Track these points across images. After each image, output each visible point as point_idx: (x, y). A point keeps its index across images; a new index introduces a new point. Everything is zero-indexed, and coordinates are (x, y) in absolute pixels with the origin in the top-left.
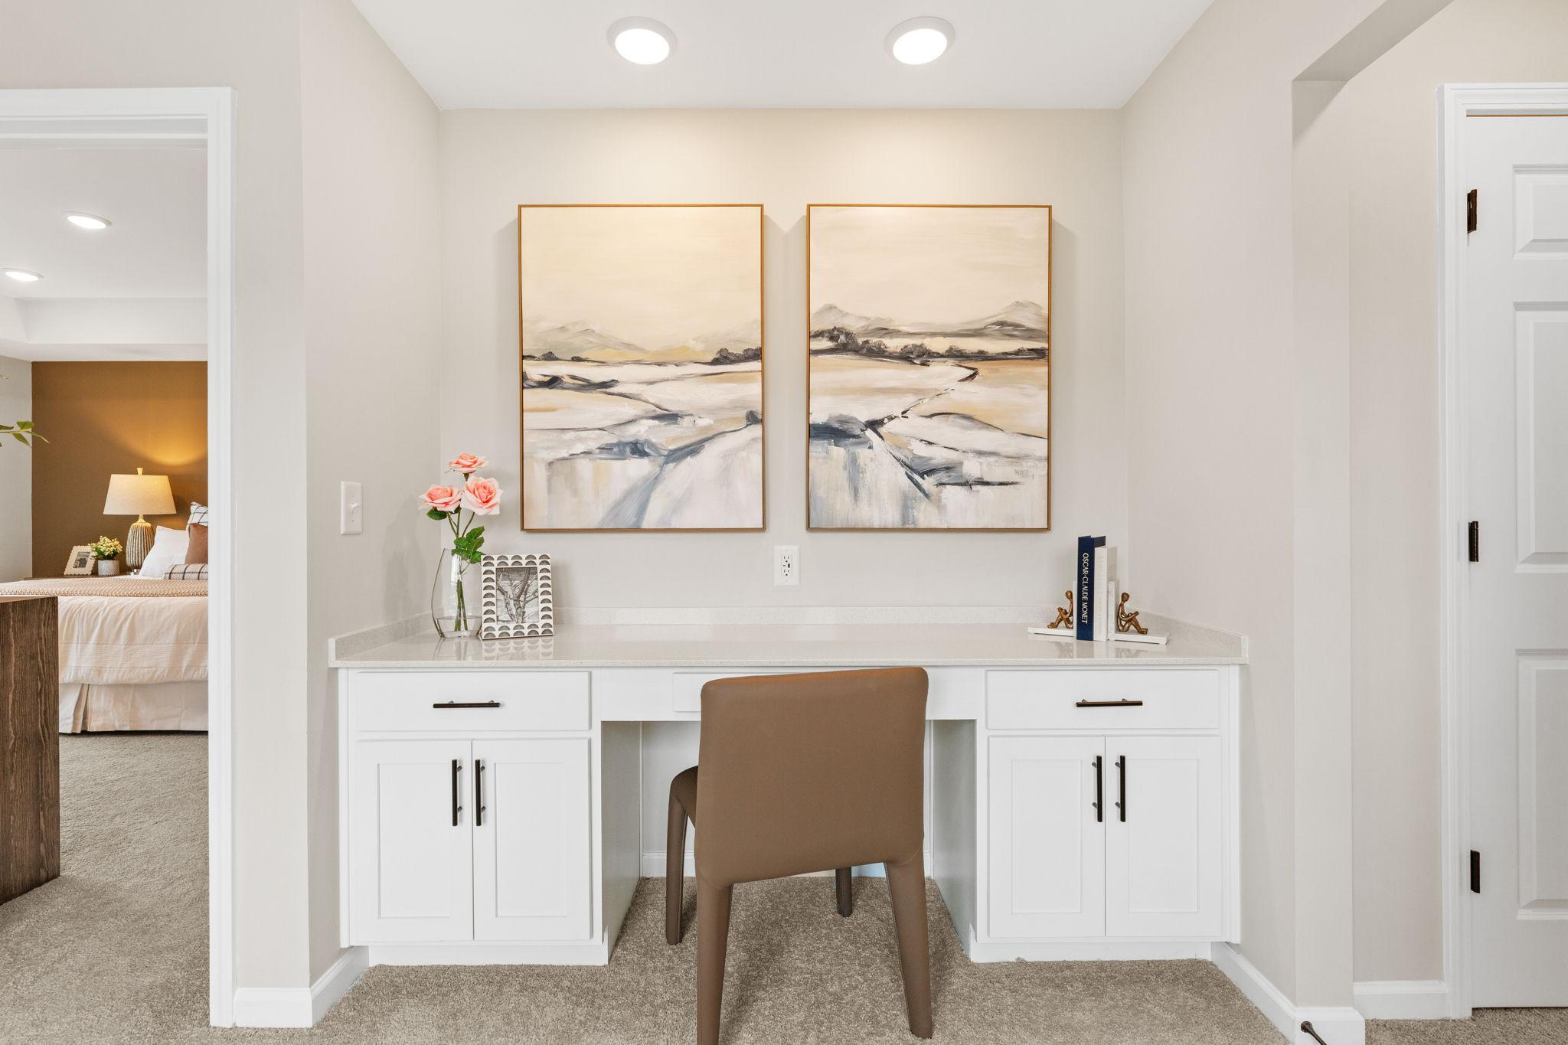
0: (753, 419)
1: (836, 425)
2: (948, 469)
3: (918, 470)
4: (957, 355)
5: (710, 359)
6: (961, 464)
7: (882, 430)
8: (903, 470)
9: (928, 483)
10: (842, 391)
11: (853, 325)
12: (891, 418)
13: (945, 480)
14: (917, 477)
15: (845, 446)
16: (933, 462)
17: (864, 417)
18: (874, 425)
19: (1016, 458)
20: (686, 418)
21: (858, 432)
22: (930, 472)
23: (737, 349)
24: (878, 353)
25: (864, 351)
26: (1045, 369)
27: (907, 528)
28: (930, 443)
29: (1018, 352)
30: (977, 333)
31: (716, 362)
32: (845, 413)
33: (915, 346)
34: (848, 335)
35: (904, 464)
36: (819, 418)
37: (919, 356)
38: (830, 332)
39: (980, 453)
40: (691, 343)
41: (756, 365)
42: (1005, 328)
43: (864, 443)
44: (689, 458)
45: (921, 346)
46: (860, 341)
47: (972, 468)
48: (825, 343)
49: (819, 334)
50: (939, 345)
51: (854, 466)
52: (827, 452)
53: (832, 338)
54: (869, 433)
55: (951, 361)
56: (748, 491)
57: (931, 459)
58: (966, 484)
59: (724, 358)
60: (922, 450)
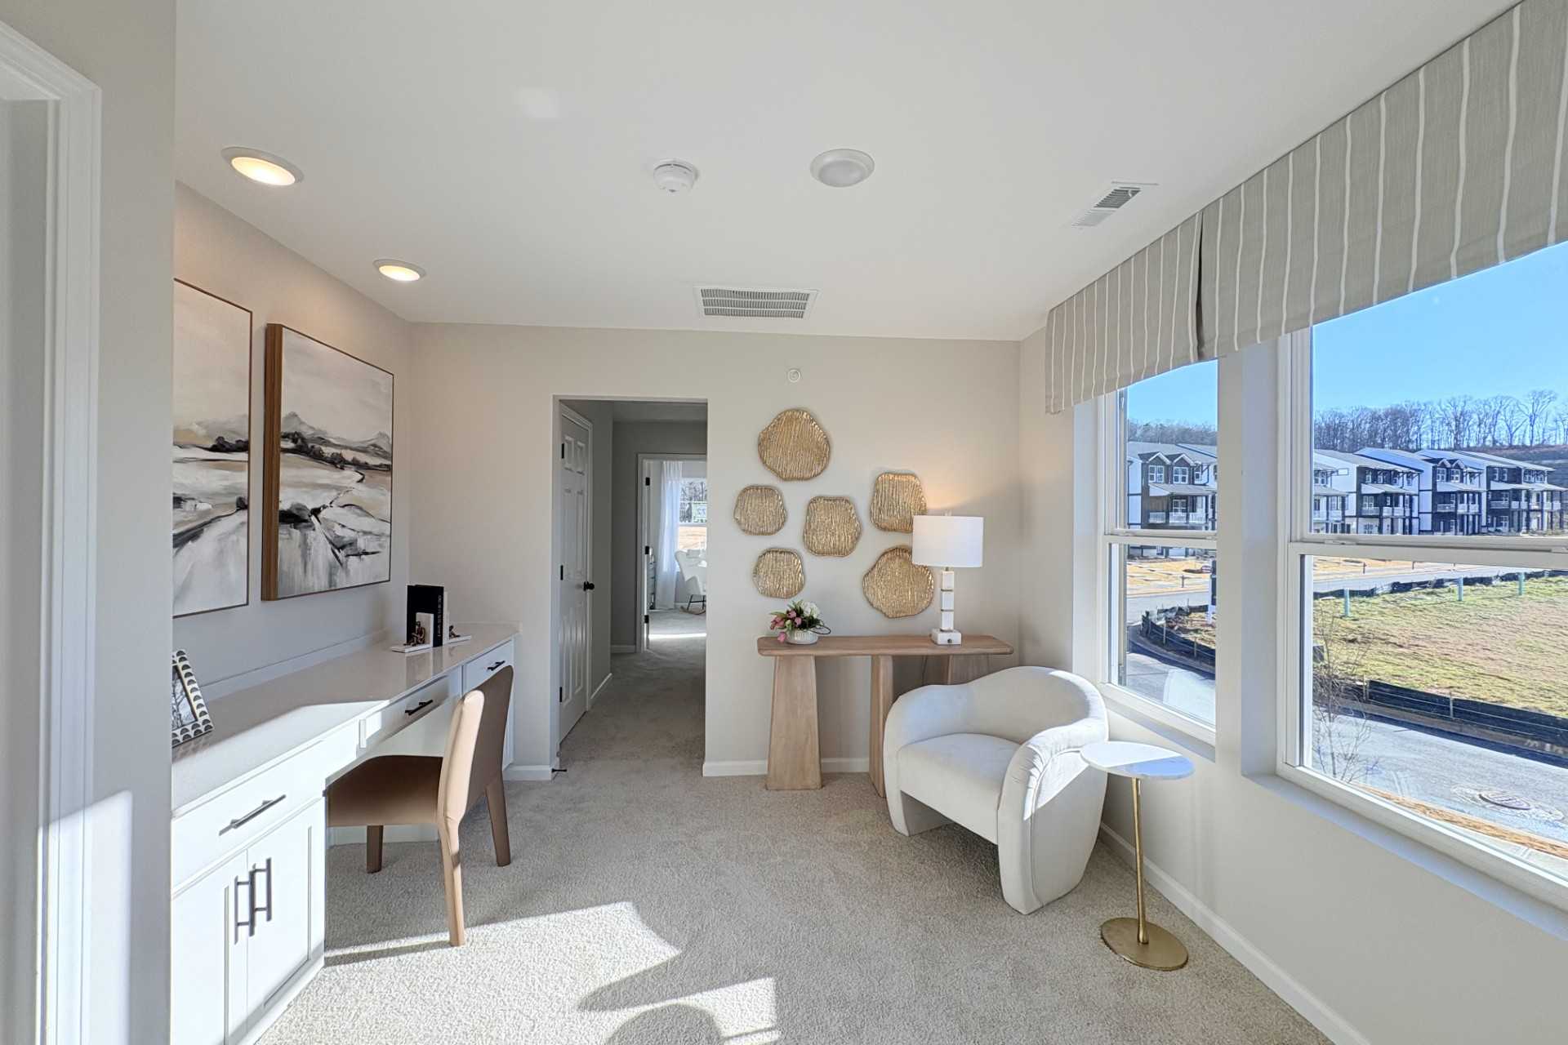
0: (242, 505)
1: (295, 512)
2: (351, 544)
3: (338, 545)
4: (357, 465)
5: (210, 444)
6: (356, 540)
7: (321, 516)
8: (330, 546)
9: (341, 554)
10: (297, 485)
11: (307, 433)
12: (324, 507)
13: (349, 553)
14: (336, 551)
15: (300, 529)
16: (345, 539)
17: (310, 507)
18: (316, 512)
19: (379, 536)
20: (189, 502)
21: (307, 518)
22: (343, 547)
23: (231, 439)
24: (317, 457)
25: (312, 454)
26: (390, 478)
27: (332, 588)
28: (343, 526)
29: (380, 466)
30: (364, 451)
31: (214, 449)
32: (300, 502)
33: (337, 454)
34: (303, 439)
35: (331, 542)
36: (285, 505)
37: (340, 462)
38: (293, 435)
39: (365, 533)
40: (195, 427)
41: (243, 456)
42: (376, 450)
43: (311, 526)
44: (190, 543)
45: (340, 454)
46: (310, 445)
47: (362, 544)
48: (290, 445)
49: (286, 436)
50: (348, 455)
51: (305, 546)
52: (290, 534)
53: (295, 441)
54: (313, 518)
55: (353, 468)
56: (236, 572)
57: (343, 537)
58: (358, 555)
59: (220, 446)
60: (339, 531)
